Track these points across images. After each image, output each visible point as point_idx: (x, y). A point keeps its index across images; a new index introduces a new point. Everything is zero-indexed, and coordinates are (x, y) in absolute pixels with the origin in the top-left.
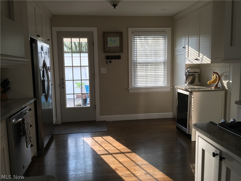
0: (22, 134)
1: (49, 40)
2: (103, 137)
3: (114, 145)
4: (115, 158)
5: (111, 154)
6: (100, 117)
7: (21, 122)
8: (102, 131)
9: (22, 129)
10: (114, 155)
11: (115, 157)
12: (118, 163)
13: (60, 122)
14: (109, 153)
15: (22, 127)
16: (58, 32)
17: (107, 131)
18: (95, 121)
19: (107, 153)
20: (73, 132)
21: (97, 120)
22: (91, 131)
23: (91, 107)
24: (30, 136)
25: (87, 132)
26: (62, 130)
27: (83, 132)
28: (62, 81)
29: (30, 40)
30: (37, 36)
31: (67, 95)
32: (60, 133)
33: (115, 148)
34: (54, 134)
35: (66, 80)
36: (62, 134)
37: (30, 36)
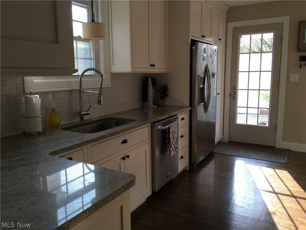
0: (167, 142)
1: (220, 39)
2: (276, 170)
3: (286, 184)
4: (280, 200)
5: (276, 194)
6: (282, 142)
7: (167, 130)
8: (279, 162)
9: (168, 137)
10: (279, 196)
11: (280, 198)
12: (282, 207)
13: (226, 140)
14: (274, 191)
15: (167, 135)
16: (235, 29)
17: (286, 163)
18: (274, 148)
19: (272, 190)
20: (239, 155)
21: (277, 147)
22: (262, 159)
23: (269, 127)
24: (176, 146)
25: (256, 158)
26: (226, 150)
27: (251, 158)
28: (234, 91)
29: (190, 42)
30: (202, 36)
31: (238, 108)
32: (222, 152)
33: (286, 188)
34: (214, 152)
35: (239, 89)
36: (224, 154)
37: (191, 38)
